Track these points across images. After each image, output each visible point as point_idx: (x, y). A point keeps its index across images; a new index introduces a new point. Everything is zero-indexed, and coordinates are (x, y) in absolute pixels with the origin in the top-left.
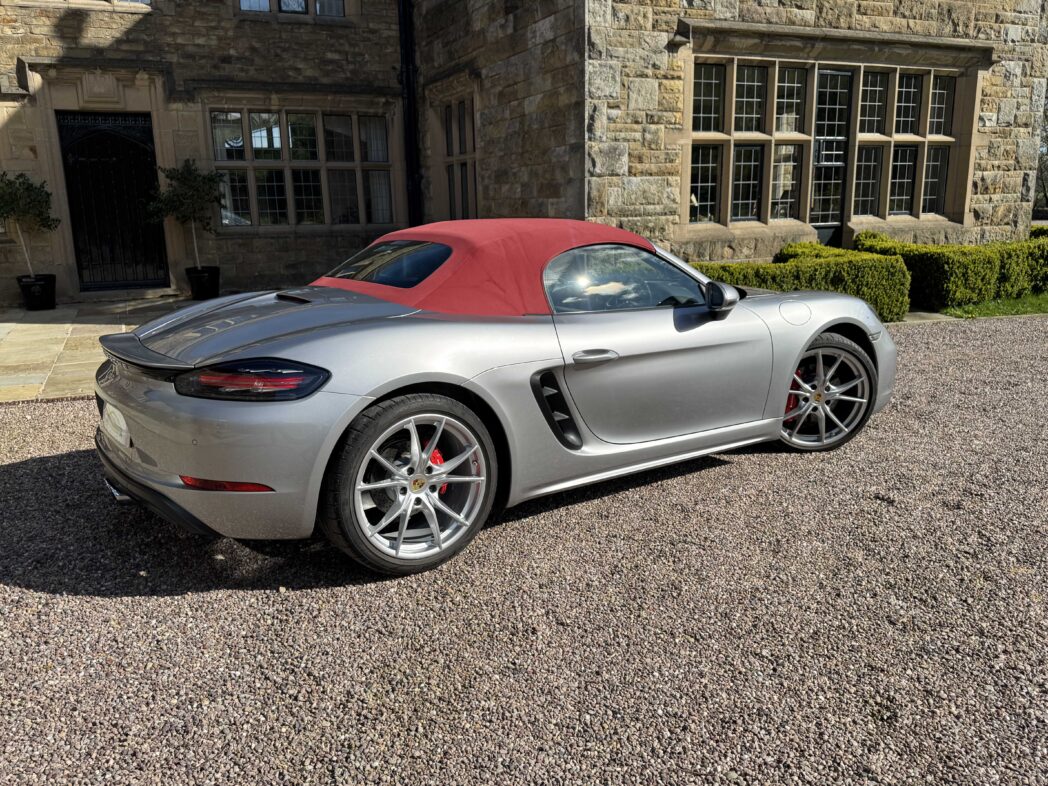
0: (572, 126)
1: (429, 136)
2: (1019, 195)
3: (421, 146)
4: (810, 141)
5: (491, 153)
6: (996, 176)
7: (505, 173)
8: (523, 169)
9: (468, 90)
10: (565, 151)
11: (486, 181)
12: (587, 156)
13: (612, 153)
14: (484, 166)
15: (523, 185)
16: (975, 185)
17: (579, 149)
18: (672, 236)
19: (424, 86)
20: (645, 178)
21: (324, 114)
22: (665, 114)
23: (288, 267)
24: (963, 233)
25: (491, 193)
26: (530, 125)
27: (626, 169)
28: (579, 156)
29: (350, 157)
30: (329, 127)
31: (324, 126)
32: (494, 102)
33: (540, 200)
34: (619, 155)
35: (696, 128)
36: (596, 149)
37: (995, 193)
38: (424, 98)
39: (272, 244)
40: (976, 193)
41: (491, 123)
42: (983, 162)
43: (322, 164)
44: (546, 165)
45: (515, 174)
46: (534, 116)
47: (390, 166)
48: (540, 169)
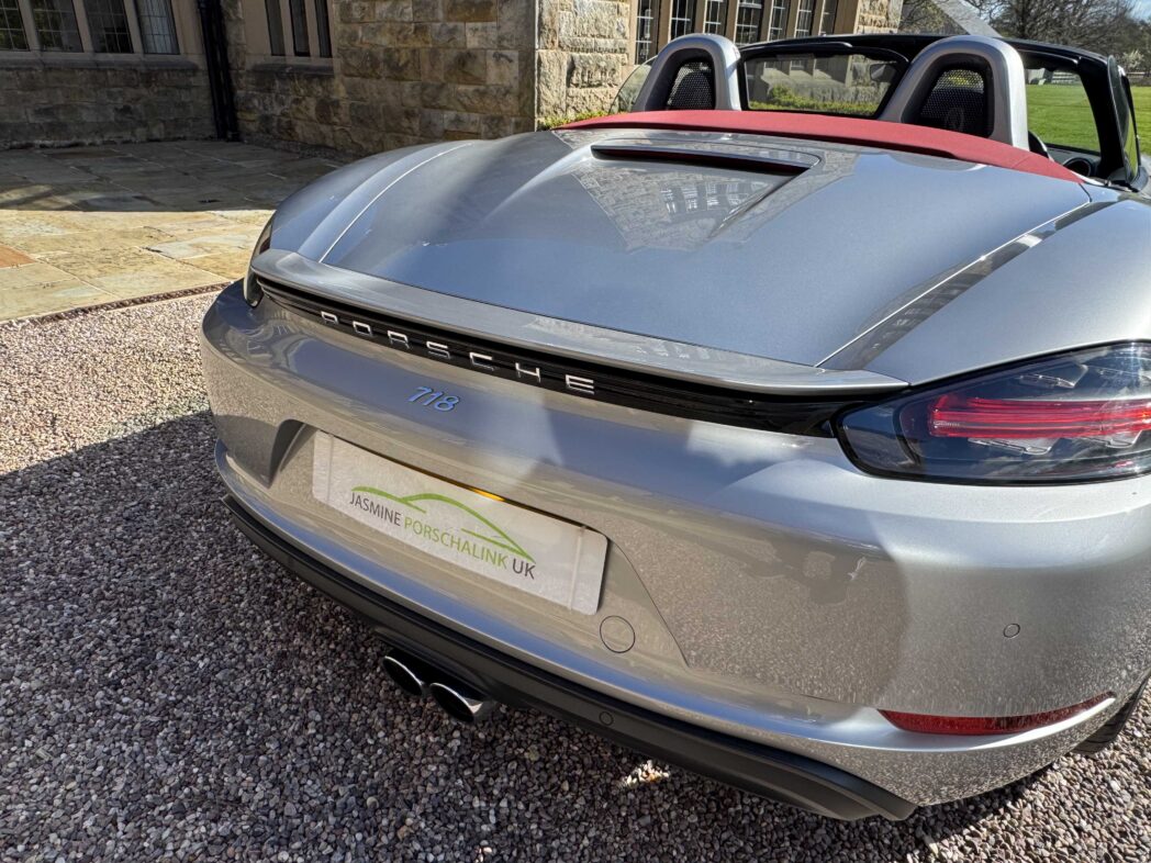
18: (621, 81)
20: (597, 1)
23: (38, 112)
24: (844, 90)
25: (357, 14)
33: (451, 25)
42: (865, 15)
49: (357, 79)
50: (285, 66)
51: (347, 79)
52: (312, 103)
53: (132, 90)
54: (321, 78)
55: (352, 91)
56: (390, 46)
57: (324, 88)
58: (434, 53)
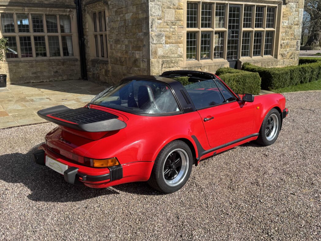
0: (144, 26)
1: (87, 24)
2: (295, 48)
3: (84, 27)
4: (226, 31)
5: (113, 32)
6: (288, 42)
7: (119, 40)
8: (126, 39)
9: (103, 8)
10: (142, 35)
11: (111, 43)
12: (150, 37)
13: (159, 36)
14: (110, 37)
15: (126, 45)
16: (281, 45)
17: (147, 34)
18: (181, 65)
19: (85, 5)
20: (171, 45)
21: (46, 15)
22: (177, 22)
23: (33, 73)
24: (277, 62)
25: (113, 47)
26: (128, 24)
27: (164, 41)
28: (147, 37)
29: (57, 32)
30: (48, 20)
31: (46, 19)
32: (114, 14)
33: (133, 52)
34: (162, 37)
35: (188, 27)
36: (153, 34)
37: (287, 48)
38: (85, 10)
39: (26, 65)
40: (281, 48)
41: (112, 22)
42: (284, 37)
43: (46, 34)
44: (135, 39)
45: (123, 41)
46: (130, 20)
47: (72, 34)
48: (132, 40)
49: (114, 65)
50: (99, 60)
51: (111, 64)
52: (104, 70)
53: (59, 67)
54: (106, 63)
55: (112, 68)
56: (120, 56)
57: (106, 66)
58: (129, 59)
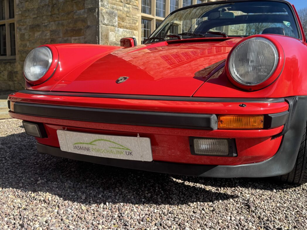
5: (27, 16)
7: (38, 26)
8: (52, 23)
10: (84, 12)
12: (100, 14)
13: (111, 14)
14: (21, 23)
15: (51, 31)
20: (124, 29)
25: (27, 37)
27: (117, 23)
28: (95, 14)
33: (66, 38)
34: (114, 16)
35: (142, 11)
36: (104, 11)
44: (70, 20)
45: (46, 26)
48: (65, 22)
51: (21, 62)
57: (11, 67)
